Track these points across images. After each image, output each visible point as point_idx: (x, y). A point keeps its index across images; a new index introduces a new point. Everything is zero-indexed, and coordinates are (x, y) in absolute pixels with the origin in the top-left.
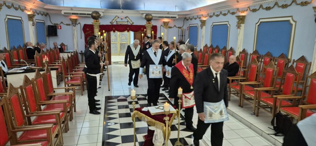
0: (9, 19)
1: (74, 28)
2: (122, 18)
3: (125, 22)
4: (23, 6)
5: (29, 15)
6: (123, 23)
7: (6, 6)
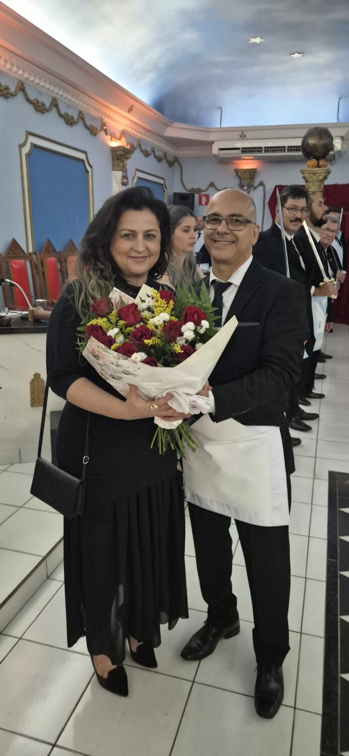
0: (34, 146)
4: (93, 118)
5: (114, 150)
7: (28, 100)
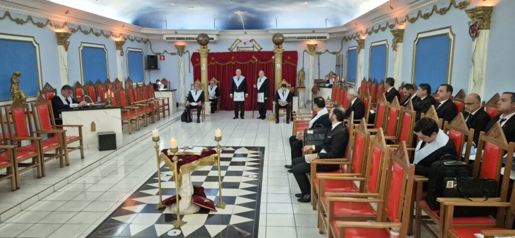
1: (180, 58)
2: (245, 41)
3: (250, 48)
6: (247, 49)
